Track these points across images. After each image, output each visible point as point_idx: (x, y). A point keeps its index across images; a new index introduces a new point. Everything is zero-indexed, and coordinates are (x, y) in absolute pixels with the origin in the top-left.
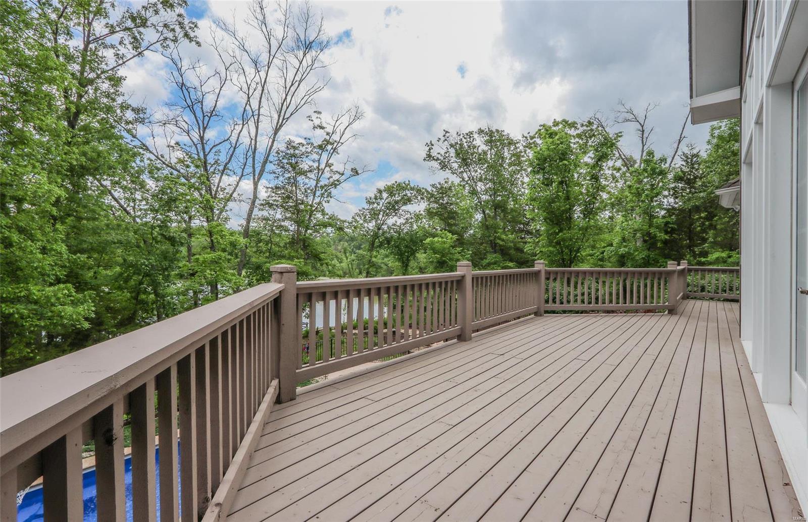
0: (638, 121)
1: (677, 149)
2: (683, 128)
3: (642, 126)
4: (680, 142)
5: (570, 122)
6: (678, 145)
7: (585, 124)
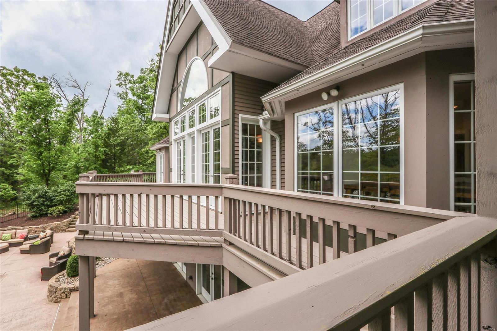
0: (80, 89)
1: (102, 111)
2: (106, 101)
3: (83, 93)
4: (104, 108)
5: (29, 73)
6: (103, 109)
7: (42, 78)
